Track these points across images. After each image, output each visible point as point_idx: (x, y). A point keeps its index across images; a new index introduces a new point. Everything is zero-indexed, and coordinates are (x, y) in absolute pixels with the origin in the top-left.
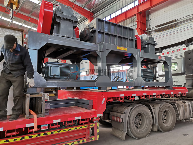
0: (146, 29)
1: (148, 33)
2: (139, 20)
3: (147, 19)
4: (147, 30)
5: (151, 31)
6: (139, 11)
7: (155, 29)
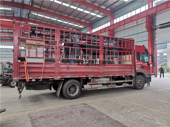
0: (153, 26)
1: (154, 29)
2: (148, 21)
3: (154, 19)
5: (156, 28)
6: (148, 14)
7: (159, 26)
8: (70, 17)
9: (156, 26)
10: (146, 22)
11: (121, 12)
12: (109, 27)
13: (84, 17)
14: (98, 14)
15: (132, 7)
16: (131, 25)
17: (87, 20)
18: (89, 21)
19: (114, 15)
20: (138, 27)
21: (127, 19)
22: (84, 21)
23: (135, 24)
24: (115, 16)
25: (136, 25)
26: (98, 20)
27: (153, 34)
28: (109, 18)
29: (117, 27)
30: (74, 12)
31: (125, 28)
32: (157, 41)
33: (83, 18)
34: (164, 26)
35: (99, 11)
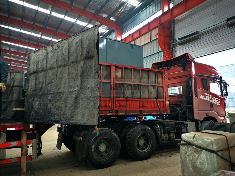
4: (171, 43)
6: (161, 23)
7: (178, 42)
10: (159, 34)
15: (144, 14)
19: (122, 28)
20: (153, 44)
25: (150, 41)
34: (184, 41)
35: (97, 21)
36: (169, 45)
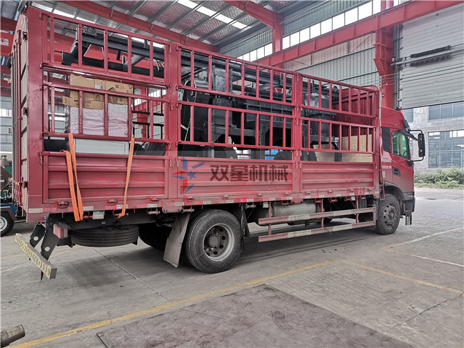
0: (393, 60)
1: (396, 67)
2: (380, 44)
3: (395, 39)
4: (395, 61)
5: (401, 64)
6: (382, 26)
7: (409, 60)
8: (155, 23)
9: (401, 60)
10: (377, 46)
11: (304, 16)
12: (270, 57)
13: (197, 26)
14: (237, 18)
16: (331, 53)
17: (204, 36)
18: (209, 40)
19: (283, 25)
20: (352, 60)
21: (322, 37)
22: (196, 38)
23: (342, 51)
24: (287, 28)
25: (346, 54)
26: (237, 36)
27: (393, 82)
28: (269, 32)
29: (293, 59)
30: (169, 10)
31: (315, 63)
32: (403, 100)
33: (192, 29)
34: (421, 60)
35: (244, 9)
36: (392, 65)
